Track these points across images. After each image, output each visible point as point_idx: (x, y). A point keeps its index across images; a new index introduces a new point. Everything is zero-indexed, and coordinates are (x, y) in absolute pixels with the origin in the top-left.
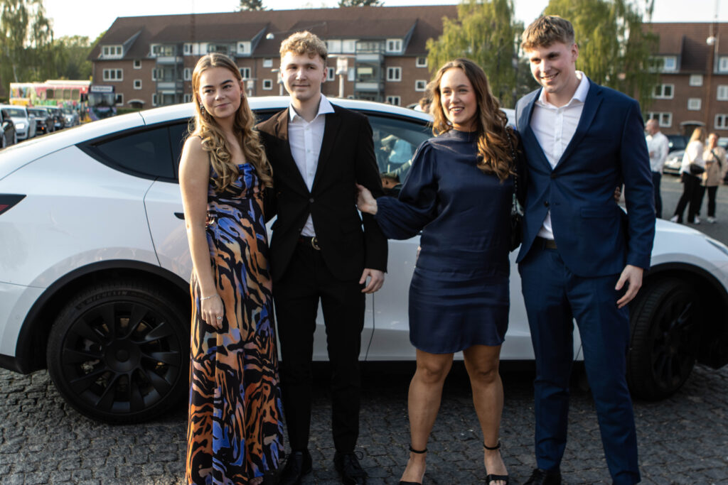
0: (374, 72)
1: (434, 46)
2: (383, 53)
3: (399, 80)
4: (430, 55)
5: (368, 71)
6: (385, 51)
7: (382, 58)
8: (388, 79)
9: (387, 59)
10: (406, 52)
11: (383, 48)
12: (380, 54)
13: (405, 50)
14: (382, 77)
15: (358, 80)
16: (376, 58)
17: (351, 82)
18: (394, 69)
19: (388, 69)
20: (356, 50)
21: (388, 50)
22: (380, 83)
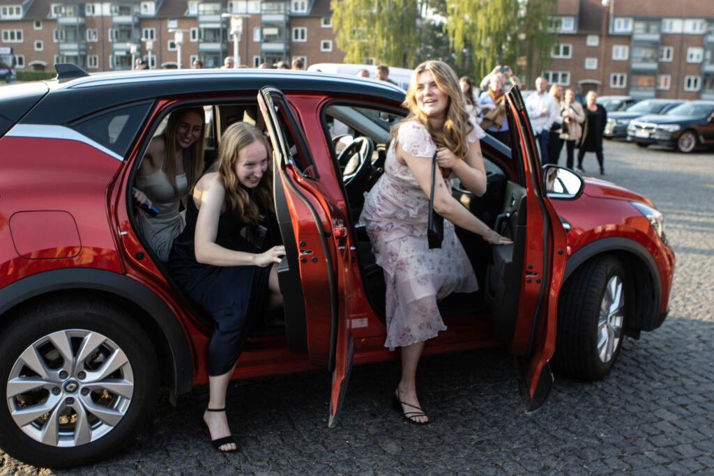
0: (280, 32)
1: (338, 6)
2: (288, 13)
3: (305, 40)
4: (334, 15)
5: (274, 31)
6: (290, 11)
7: (288, 19)
8: (294, 40)
9: (292, 20)
10: (311, 12)
11: (288, 8)
12: (286, 14)
13: (310, 10)
14: (288, 37)
15: (263, 41)
16: (280, 18)
17: (257, 43)
18: (300, 29)
19: (294, 29)
20: (261, 10)
21: (293, 10)
22: (286, 44)
